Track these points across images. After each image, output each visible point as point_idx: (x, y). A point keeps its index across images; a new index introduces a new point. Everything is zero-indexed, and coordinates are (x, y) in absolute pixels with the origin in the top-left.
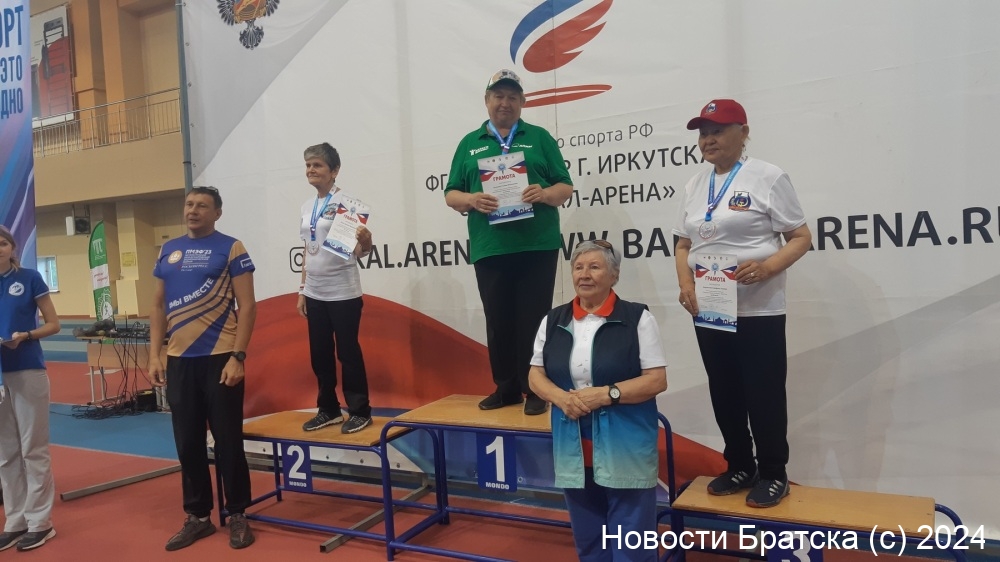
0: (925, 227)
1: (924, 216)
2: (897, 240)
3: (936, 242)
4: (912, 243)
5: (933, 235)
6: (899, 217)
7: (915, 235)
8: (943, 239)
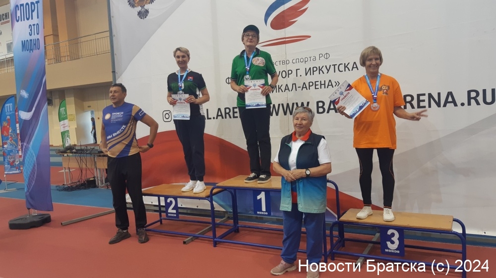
0: (451, 99)
1: (450, 94)
2: (438, 105)
3: (456, 105)
4: (445, 105)
5: (454, 102)
6: (439, 94)
7: (446, 102)
8: (459, 103)
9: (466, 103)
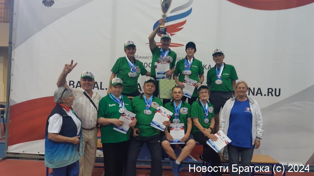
0: (259, 92)
1: (259, 89)
2: (253, 94)
3: (262, 95)
4: (256, 95)
5: (261, 93)
6: (254, 88)
7: (257, 93)
8: (263, 95)
9: (267, 95)
